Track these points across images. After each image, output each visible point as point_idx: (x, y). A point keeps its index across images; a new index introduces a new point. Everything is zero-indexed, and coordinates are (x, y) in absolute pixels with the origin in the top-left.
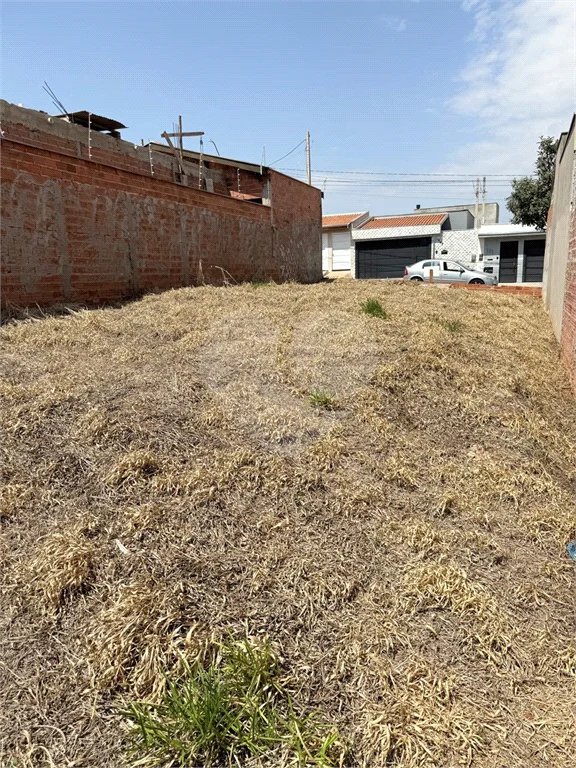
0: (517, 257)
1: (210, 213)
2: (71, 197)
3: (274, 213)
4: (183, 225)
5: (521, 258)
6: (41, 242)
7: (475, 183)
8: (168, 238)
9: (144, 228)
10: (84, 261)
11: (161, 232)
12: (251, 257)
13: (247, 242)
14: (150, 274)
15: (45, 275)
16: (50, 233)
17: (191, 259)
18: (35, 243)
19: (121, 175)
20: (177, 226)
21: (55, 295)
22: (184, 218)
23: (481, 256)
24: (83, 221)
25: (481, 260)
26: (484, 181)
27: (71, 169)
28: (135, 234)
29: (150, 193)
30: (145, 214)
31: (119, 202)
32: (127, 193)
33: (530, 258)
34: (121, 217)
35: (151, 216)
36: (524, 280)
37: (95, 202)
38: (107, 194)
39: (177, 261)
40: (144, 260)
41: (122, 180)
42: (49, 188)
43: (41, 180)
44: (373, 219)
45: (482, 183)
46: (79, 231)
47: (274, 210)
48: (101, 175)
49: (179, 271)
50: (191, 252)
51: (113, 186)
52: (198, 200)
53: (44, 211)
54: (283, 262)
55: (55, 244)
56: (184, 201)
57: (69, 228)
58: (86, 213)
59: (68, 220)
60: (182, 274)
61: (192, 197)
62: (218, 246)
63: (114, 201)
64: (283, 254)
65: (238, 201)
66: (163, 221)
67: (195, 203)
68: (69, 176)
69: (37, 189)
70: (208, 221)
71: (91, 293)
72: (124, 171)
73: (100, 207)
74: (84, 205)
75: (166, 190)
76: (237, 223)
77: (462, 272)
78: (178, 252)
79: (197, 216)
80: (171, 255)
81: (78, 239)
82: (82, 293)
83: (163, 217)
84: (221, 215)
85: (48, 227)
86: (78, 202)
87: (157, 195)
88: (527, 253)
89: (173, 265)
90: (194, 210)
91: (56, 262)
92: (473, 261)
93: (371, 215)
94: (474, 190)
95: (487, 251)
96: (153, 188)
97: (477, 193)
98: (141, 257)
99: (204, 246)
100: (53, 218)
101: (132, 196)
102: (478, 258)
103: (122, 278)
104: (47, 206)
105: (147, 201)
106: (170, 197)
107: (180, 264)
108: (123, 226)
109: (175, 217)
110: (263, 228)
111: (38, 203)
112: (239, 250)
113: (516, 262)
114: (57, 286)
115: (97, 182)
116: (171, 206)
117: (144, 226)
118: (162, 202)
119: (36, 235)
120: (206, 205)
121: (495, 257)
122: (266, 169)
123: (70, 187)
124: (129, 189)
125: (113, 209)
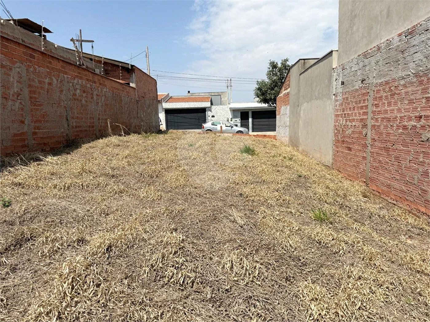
0: (248, 120)
1: (108, 90)
2: (32, 76)
3: (137, 92)
4: (95, 97)
5: (250, 120)
6: (13, 108)
7: (226, 81)
8: (87, 106)
9: (75, 99)
10: (40, 121)
11: (84, 102)
12: (128, 118)
13: (126, 108)
14: (78, 129)
15: (16, 132)
16: (20, 101)
17: (99, 119)
18: (9, 109)
19: (61, 63)
20: (92, 98)
21: (23, 146)
22: (95, 93)
23: (232, 119)
24: (39, 93)
25: (231, 121)
26: (231, 80)
27: (32, 57)
28: (69, 103)
29: (77, 76)
30: (75, 90)
31: (61, 82)
32: (65, 76)
33: (255, 120)
34: (62, 91)
35: (78, 91)
36: (253, 131)
37: (47, 80)
38: (54, 76)
39: (92, 121)
40: (75, 120)
41: (62, 67)
42: (19, 69)
43: (14, 63)
44: (171, 98)
45: (230, 81)
46: (38, 100)
47: (137, 90)
48: (50, 63)
49: (93, 127)
50: (99, 114)
51: (57, 70)
52: (101, 82)
53: (15, 85)
54: (143, 121)
55: (22, 109)
56: (95, 82)
57: (31, 98)
58: (41, 87)
59: (30, 91)
60: (94, 129)
61: (99, 80)
62: (112, 111)
63: (57, 81)
64: (142, 116)
65: (121, 83)
66: (84, 95)
67: (100, 84)
68: (31, 62)
69: (11, 69)
70: (107, 96)
71: (45, 144)
72: (63, 61)
73: (50, 84)
74: (40, 82)
75: (86, 75)
76: (121, 97)
77: (232, 127)
78: (92, 114)
79: (102, 92)
80: (89, 116)
81: (37, 106)
82: (39, 144)
83: (84, 92)
84: (113, 91)
85: (18, 96)
86: (37, 81)
87: (81, 78)
88: (253, 118)
89: (91, 123)
90: (99, 89)
91: (23, 122)
92: (228, 121)
93: (170, 95)
94: (226, 85)
95: (234, 116)
96: (79, 73)
97: (228, 87)
98: (73, 118)
99: (105, 111)
100: (21, 90)
101: (68, 78)
102: (230, 120)
103: (63, 132)
104: (17, 82)
105: (76, 81)
106: (87, 80)
107: (93, 122)
108: (63, 97)
109: (91, 92)
110: (133, 100)
111: (12, 79)
112: (122, 113)
113: (248, 122)
114: (24, 140)
115: (48, 67)
116: (88, 85)
117: (75, 98)
118: (84, 83)
119: (10, 103)
120: (105, 86)
121: (239, 119)
122: (132, 66)
123: (32, 69)
124: (66, 73)
125: (57, 85)
